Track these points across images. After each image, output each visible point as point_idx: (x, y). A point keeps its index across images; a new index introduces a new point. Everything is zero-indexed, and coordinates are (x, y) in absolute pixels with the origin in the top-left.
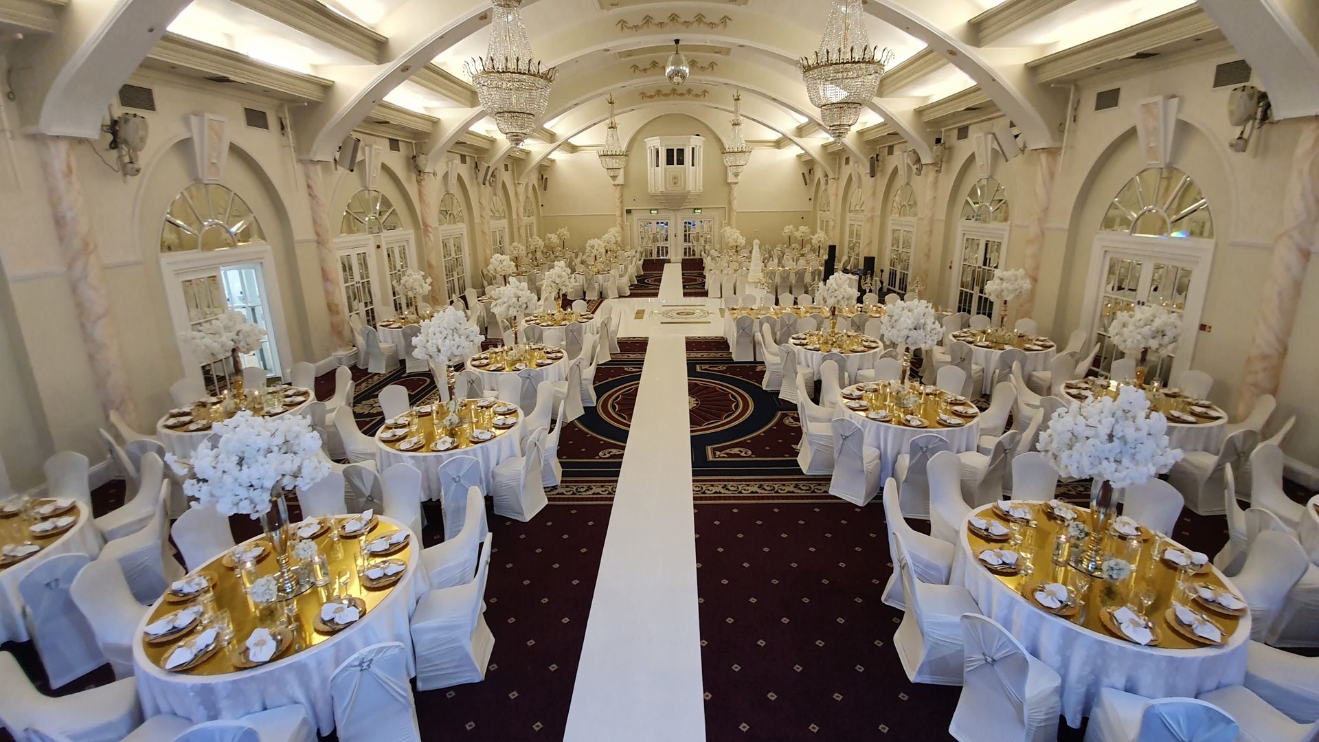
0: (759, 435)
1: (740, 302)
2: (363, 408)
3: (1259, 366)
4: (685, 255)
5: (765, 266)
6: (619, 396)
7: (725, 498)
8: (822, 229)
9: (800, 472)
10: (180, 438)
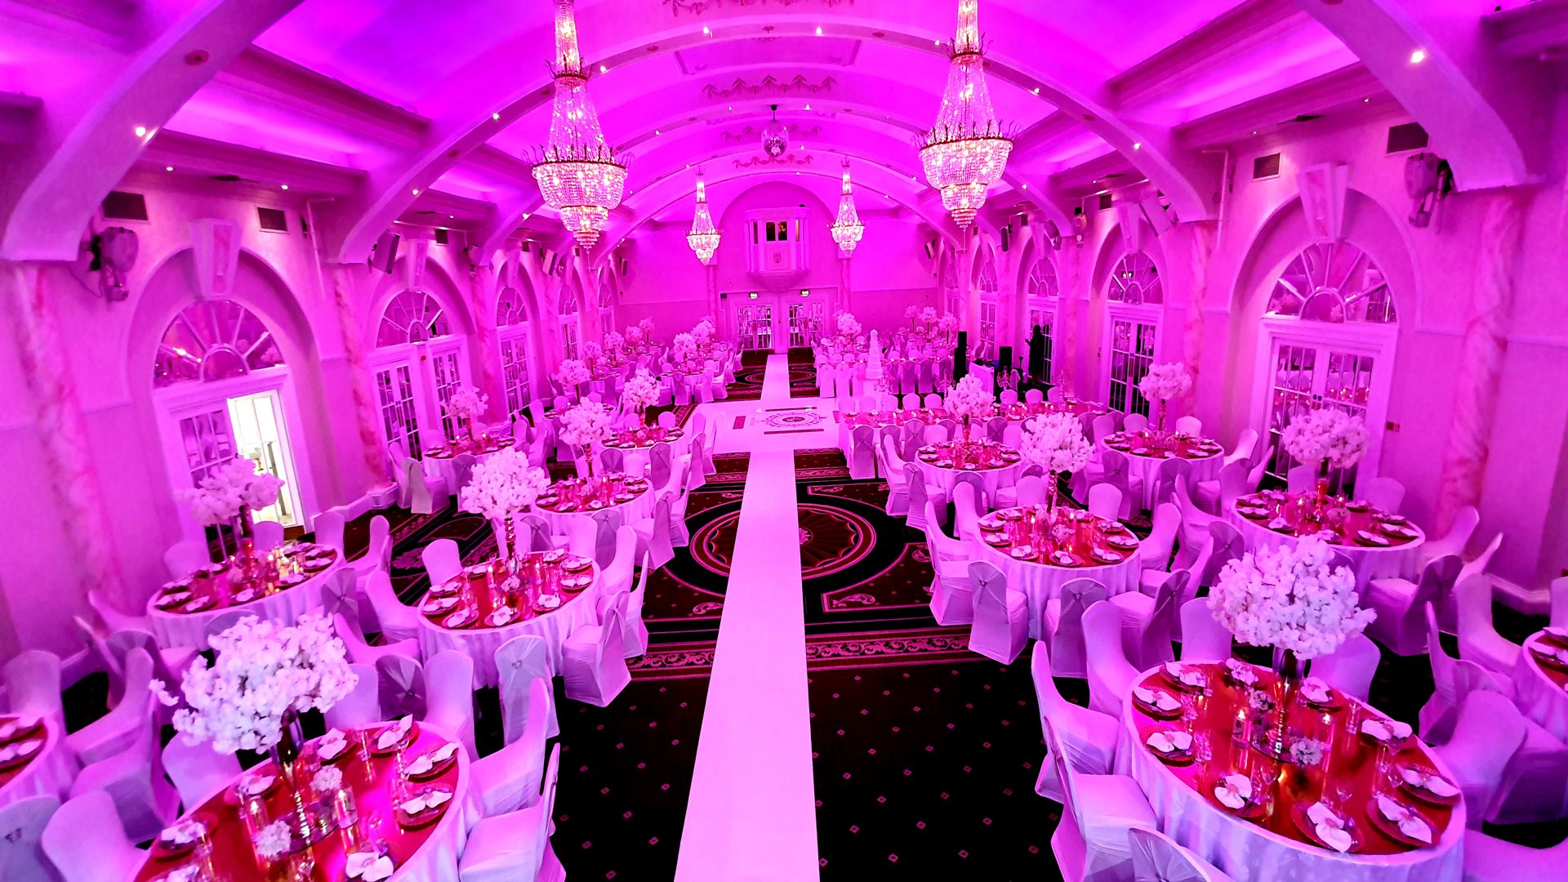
0: (883, 576)
1: (857, 406)
2: (403, 563)
3: (1457, 472)
4: (792, 344)
5: (886, 357)
6: (715, 532)
7: (845, 662)
8: (950, 311)
9: (933, 622)
10: (176, 623)
